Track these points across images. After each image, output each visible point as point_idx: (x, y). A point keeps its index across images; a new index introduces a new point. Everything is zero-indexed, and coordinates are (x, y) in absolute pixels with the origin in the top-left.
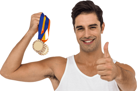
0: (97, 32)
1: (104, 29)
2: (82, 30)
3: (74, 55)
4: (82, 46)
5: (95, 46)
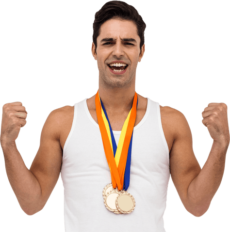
0: (133, 52)
1: (143, 55)
2: (110, 45)
3: (86, 99)
4: (107, 77)
5: (129, 79)
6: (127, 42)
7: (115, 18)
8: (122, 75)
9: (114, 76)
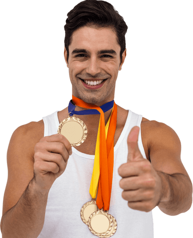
0: (112, 66)
2: (83, 58)
3: (57, 112)
4: (79, 91)
5: (106, 94)
6: (105, 55)
7: (89, 26)
8: (98, 89)
9: (87, 91)
